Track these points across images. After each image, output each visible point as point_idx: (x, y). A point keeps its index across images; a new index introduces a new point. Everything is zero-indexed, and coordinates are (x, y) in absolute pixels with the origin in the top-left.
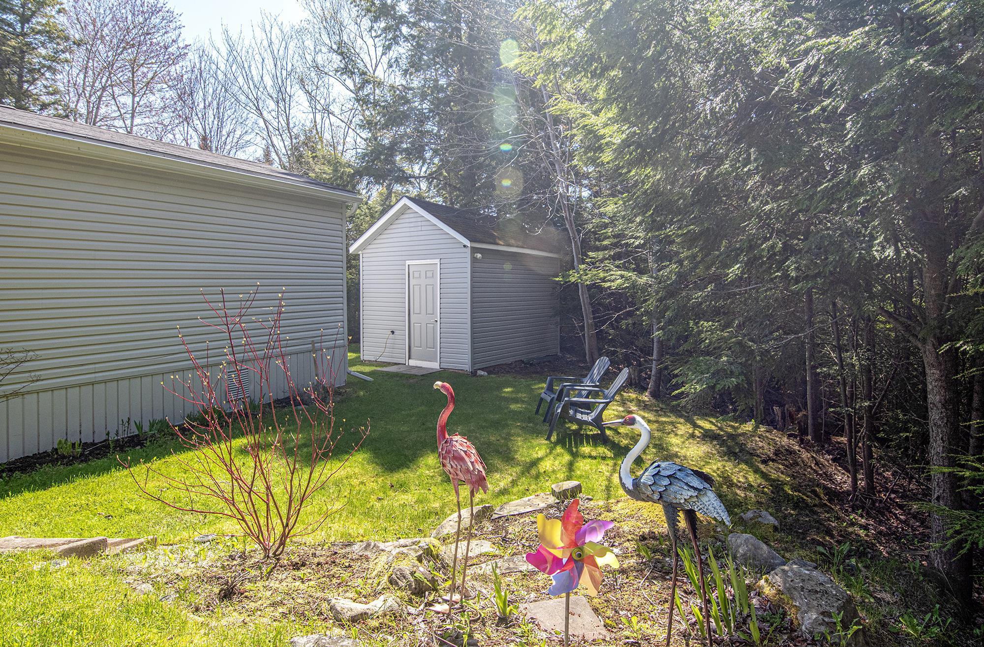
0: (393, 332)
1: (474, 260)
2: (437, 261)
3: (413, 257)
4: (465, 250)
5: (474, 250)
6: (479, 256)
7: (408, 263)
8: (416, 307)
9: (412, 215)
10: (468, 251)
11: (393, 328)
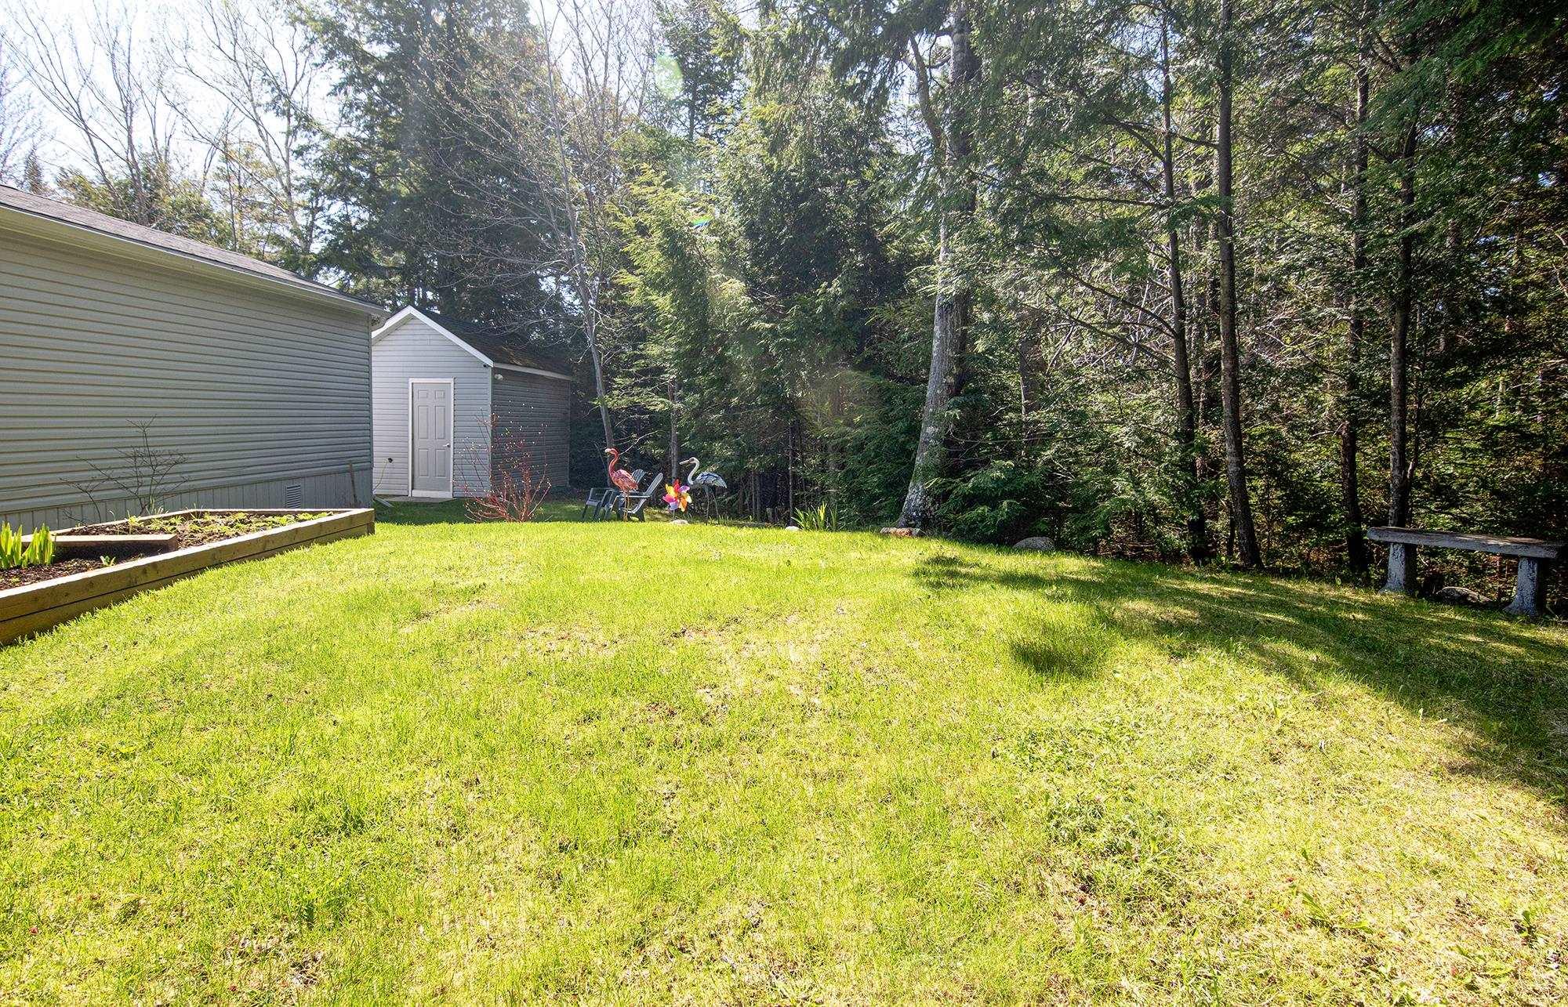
0: (391, 460)
1: (495, 381)
2: (451, 381)
3: (418, 374)
4: (485, 370)
5: (495, 371)
6: (500, 377)
7: (411, 381)
8: (421, 432)
9: (418, 327)
10: (489, 371)
11: (391, 455)
